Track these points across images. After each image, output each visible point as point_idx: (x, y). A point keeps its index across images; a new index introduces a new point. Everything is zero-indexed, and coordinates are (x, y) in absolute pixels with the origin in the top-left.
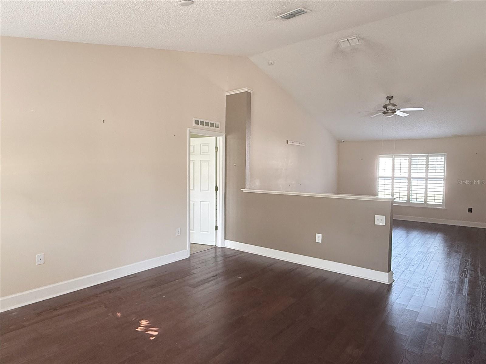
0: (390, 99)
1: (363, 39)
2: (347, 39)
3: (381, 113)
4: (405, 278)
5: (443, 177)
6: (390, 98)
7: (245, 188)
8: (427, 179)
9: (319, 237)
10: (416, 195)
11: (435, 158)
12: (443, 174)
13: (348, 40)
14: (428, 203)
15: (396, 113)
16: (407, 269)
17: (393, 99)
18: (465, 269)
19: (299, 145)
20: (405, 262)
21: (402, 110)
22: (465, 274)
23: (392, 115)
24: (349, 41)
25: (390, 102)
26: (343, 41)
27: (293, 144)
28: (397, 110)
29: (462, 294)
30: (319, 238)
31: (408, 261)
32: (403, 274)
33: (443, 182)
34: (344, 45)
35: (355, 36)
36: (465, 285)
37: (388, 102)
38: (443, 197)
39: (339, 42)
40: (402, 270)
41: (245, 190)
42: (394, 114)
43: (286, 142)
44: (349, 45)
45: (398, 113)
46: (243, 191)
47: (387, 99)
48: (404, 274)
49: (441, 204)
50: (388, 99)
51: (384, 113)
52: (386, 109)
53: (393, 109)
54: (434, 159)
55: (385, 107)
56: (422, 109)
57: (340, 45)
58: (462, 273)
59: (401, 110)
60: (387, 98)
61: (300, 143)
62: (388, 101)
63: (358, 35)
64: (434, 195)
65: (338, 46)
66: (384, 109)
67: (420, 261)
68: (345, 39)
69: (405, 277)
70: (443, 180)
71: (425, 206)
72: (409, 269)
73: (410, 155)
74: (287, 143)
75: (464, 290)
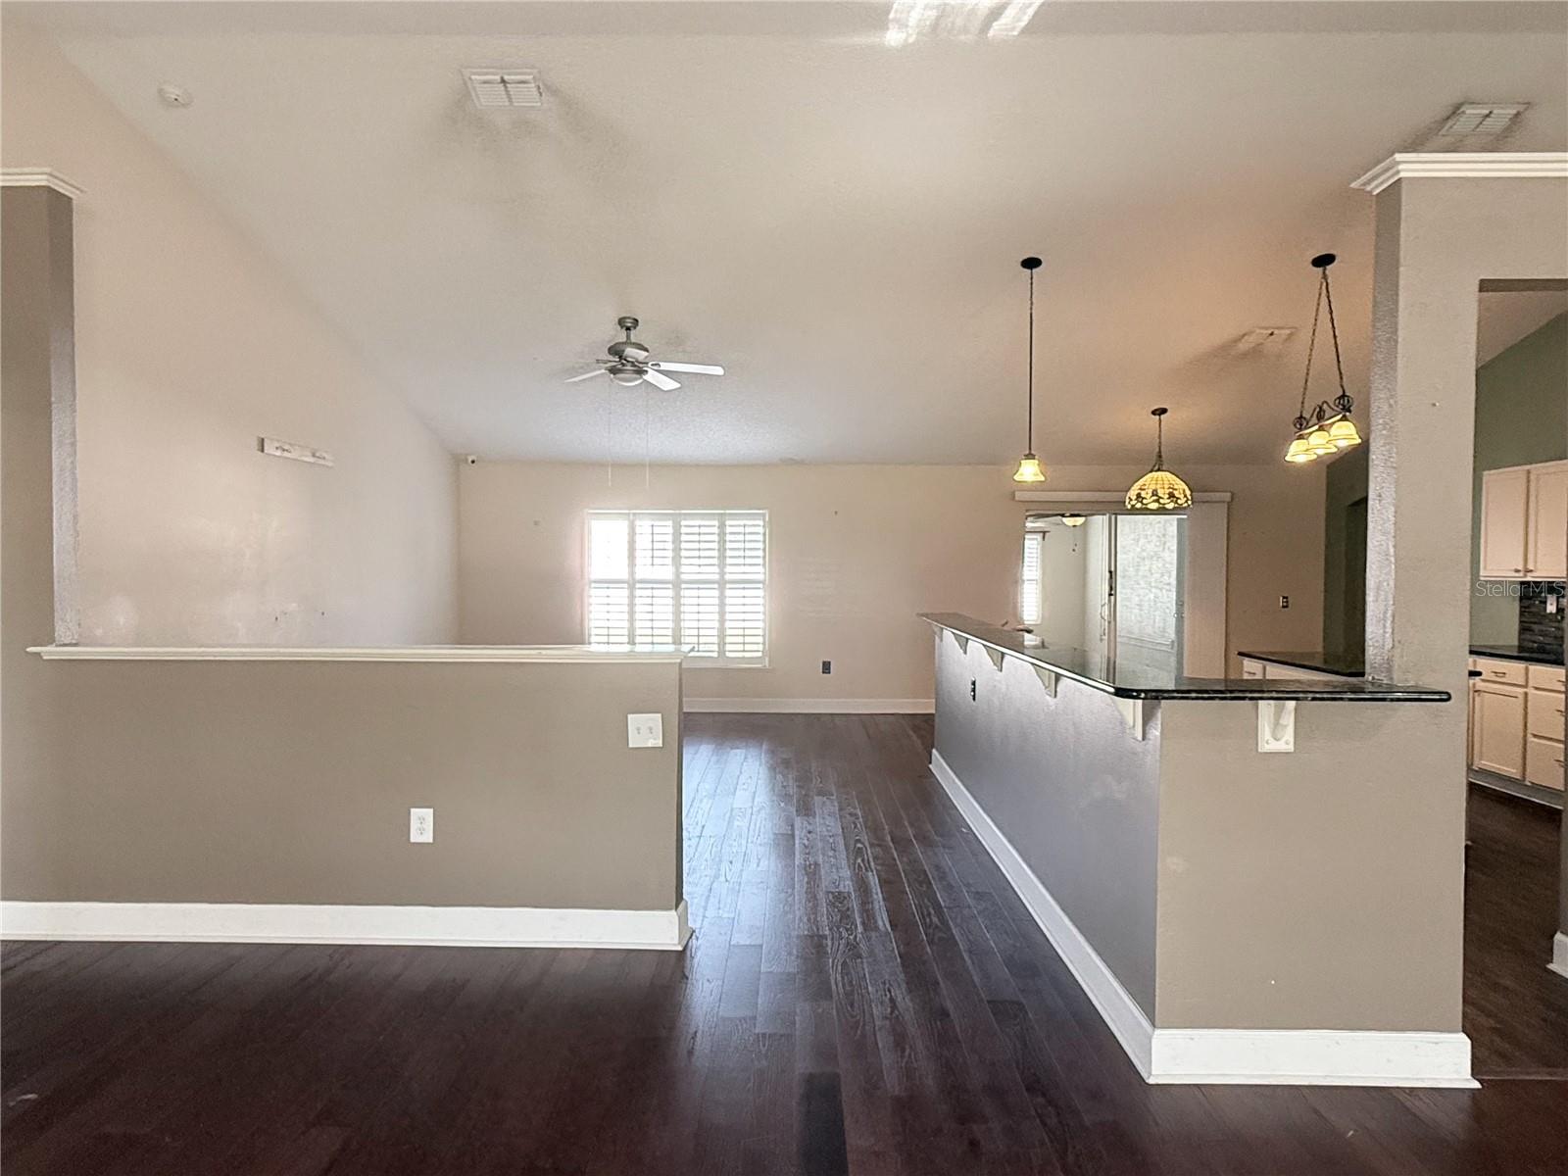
0: (628, 329)
1: (554, 92)
2: (498, 78)
3: (603, 371)
4: (721, 911)
5: (761, 577)
6: (628, 324)
7: (51, 641)
8: (722, 584)
9: (422, 820)
10: (695, 632)
11: (742, 523)
12: (760, 569)
13: (503, 81)
14: (728, 654)
15: (645, 377)
16: (717, 877)
17: (638, 328)
18: (859, 845)
19: (312, 460)
20: (707, 855)
21: (664, 366)
22: (863, 860)
23: (636, 379)
24: (506, 87)
25: (628, 337)
26: (485, 82)
27: (286, 454)
28: (649, 365)
29: (877, 928)
30: (422, 826)
31: (714, 849)
32: (712, 899)
33: (761, 593)
34: (489, 98)
35: (529, 74)
36: (875, 896)
37: (622, 337)
38: (764, 636)
39: (470, 79)
40: (704, 885)
41: (49, 652)
42: (641, 378)
43: (255, 444)
44: (507, 104)
45: (651, 376)
46: (38, 654)
47: (619, 328)
48: (714, 897)
49: (760, 654)
50: (622, 327)
51: (613, 371)
52: (618, 360)
53: (641, 359)
54: (740, 526)
55: (616, 351)
56: (719, 371)
57: (473, 94)
58: (856, 859)
59: (661, 368)
60: (621, 322)
61: (314, 456)
62: (624, 331)
63: (540, 72)
64: (741, 632)
65: (467, 96)
66: (611, 358)
67: (744, 842)
68: (493, 74)
69: (719, 908)
70: (761, 586)
71: (720, 664)
72: (722, 879)
73: (677, 512)
74: (263, 451)
75: (877, 914)
